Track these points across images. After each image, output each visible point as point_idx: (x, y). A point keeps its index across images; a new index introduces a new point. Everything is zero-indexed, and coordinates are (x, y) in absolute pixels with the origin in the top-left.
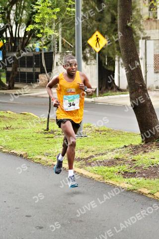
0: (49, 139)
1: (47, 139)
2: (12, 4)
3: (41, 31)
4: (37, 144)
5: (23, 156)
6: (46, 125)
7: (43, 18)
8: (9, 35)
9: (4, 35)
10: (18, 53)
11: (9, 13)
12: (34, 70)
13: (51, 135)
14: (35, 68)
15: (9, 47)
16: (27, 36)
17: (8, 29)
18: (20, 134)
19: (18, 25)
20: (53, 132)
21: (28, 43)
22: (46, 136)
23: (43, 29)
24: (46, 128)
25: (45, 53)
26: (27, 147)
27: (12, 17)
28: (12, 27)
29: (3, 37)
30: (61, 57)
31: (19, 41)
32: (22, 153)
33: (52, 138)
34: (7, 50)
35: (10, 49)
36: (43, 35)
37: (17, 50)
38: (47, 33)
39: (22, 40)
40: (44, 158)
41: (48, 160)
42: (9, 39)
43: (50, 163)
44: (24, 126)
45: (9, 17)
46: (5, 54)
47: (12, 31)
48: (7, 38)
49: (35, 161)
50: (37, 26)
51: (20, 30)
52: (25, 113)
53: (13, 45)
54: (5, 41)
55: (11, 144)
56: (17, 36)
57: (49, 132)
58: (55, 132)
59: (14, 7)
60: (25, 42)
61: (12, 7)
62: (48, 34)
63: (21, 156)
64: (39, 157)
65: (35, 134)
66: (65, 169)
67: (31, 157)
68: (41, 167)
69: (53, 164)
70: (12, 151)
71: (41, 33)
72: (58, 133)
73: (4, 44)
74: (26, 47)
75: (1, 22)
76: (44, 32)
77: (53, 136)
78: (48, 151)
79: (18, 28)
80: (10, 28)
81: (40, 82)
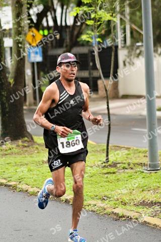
0: (109, 176)
1: (106, 176)
3: (93, 16)
4: (91, 184)
5: (69, 202)
6: (105, 155)
8: (51, 23)
12: (90, 74)
13: (112, 170)
14: (92, 71)
16: (79, 24)
17: (49, 13)
19: (65, 7)
20: (114, 165)
21: (80, 33)
22: (106, 171)
23: (96, 12)
24: (104, 160)
28: (55, 11)
29: (43, 26)
30: (129, 52)
31: (66, 32)
32: (68, 198)
33: (114, 173)
35: (54, 45)
36: (95, 22)
37: (65, 45)
38: (101, 18)
39: (71, 30)
40: (100, 204)
41: (106, 207)
42: (53, 29)
43: (109, 210)
46: (47, 51)
47: (55, 17)
48: (48, 28)
49: (88, 208)
50: (85, 8)
51: (67, 14)
56: (64, 24)
57: (110, 165)
58: (118, 165)
60: (76, 33)
62: (103, 20)
63: (67, 202)
64: (93, 202)
66: (131, 218)
68: (96, 217)
69: (113, 212)
72: (123, 165)
73: (44, 36)
74: (79, 40)
75: (39, 4)
76: (97, 17)
77: (116, 170)
78: (106, 193)
79: (64, 11)
80: (53, 13)
81: (100, 92)
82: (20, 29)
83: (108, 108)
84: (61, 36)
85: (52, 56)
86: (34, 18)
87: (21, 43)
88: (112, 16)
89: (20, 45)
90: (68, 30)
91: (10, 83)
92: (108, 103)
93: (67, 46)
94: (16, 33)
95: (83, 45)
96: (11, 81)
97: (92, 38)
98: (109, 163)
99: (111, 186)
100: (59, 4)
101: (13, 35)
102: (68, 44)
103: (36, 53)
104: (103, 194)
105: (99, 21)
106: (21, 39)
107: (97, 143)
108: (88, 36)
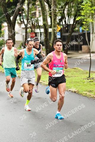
0: (91, 83)
1: (90, 83)
2: (66, 5)
4: (84, 86)
5: (76, 92)
7: (86, 12)
8: (64, 23)
9: (61, 23)
10: (69, 33)
11: (64, 10)
12: (79, 43)
13: (92, 80)
15: (64, 30)
16: (75, 23)
17: (63, 19)
18: (74, 80)
19: (69, 17)
21: (75, 27)
22: (89, 80)
23: (86, 19)
24: (88, 76)
25: (87, 33)
26: (78, 87)
27: (66, 12)
32: (76, 91)
33: (92, 82)
34: (63, 31)
35: (65, 31)
36: (86, 23)
37: (69, 32)
39: (72, 26)
40: (88, 93)
41: (91, 94)
43: (92, 96)
44: (76, 75)
45: (64, 12)
46: (62, 34)
47: (66, 21)
48: (63, 25)
49: (83, 95)
50: (82, 17)
52: (75, 68)
53: (66, 29)
54: (62, 27)
55: (68, 86)
56: (69, 24)
58: (94, 79)
59: (67, 7)
60: (74, 27)
61: (66, 6)
63: (75, 92)
64: (85, 93)
65: (82, 80)
67: (81, 93)
68: (87, 98)
69: (94, 97)
70: (70, 89)
71: (85, 21)
73: (61, 28)
74: (74, 30)
75: (59, 16)
76: (87, 20)
77: (93, 81)
78: (91, 89)
79: (69, 19)
80: (65, 19)
81: (83, 50)
82: (55, 25)
83: (90, 56)
84: (68, 28)
85: (64, 36)
86: (58, 21)
87: (55, 30)
88: (93, 20)
89: (55, 31)
90: (70, 26)
91: (50, 46)
92: (90, 54)
93: (70, 32)
94: (53, 26)
95: (76, 32)
96: (51, 45)
97: (85, 29)
98: (90, 78)
99: (92, 87)
100: (67, 16)
101: (52, 27)
102: (71, 31)
103: (58, 35)
104: (89, 90)
105: (88, 22)
106: (55, 29)
107: (84, 70)
108: (83, 28)
